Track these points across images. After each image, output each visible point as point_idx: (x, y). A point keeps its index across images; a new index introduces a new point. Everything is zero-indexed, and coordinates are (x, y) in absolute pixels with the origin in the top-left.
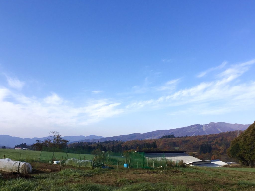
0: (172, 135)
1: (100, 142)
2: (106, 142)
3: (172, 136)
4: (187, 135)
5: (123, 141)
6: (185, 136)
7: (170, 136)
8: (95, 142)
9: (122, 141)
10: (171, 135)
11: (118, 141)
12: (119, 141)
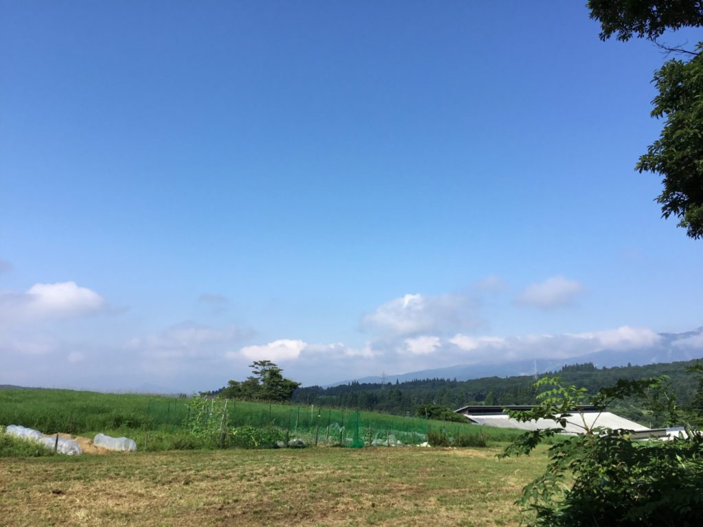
0: (588, 362)
1: (400, 383)
2: (416, 383)
3: (589, 367)
4: (629, 364)
5: (458, 381)
6: (626, 366)
7: (582, 365)
8: (390, 384)
9: (455, 379)
10: (586, 365)
11: (446, 380)
12: (448, 380)
